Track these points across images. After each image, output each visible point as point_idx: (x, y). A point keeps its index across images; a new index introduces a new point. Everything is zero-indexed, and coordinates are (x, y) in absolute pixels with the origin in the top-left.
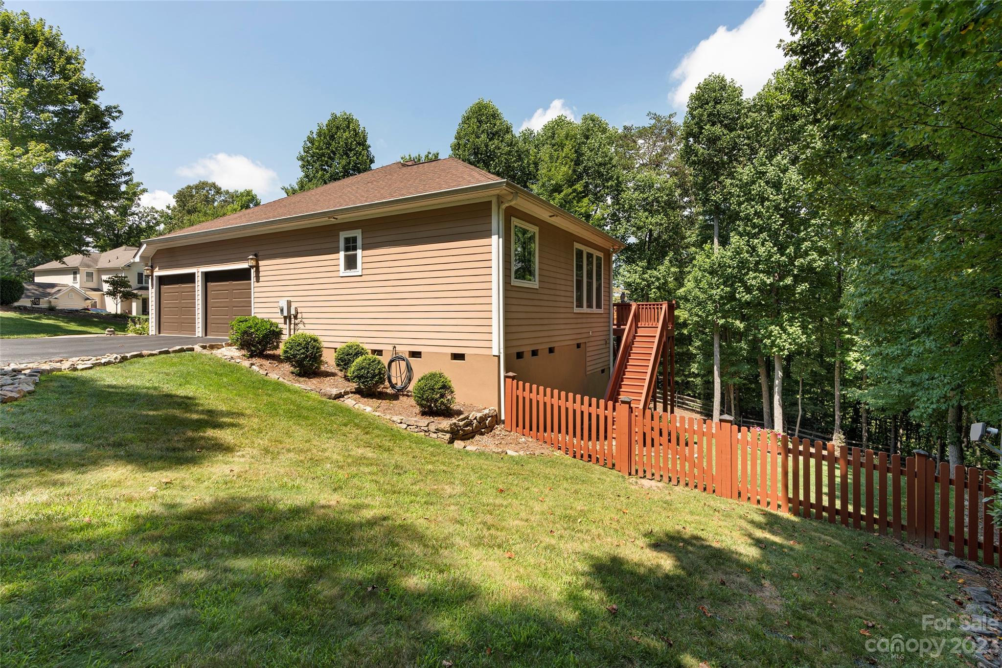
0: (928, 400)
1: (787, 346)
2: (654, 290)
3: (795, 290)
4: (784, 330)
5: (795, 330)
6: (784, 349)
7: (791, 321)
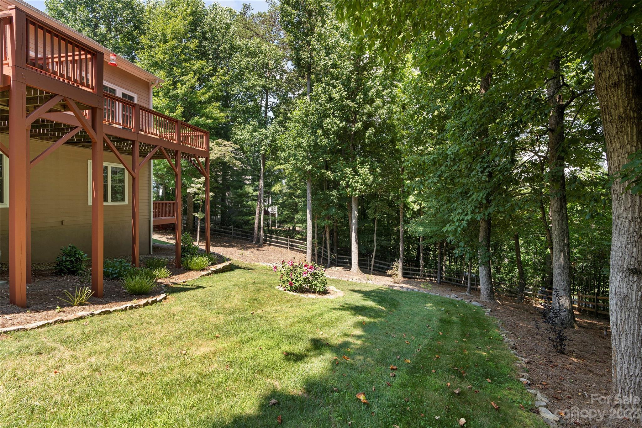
0: (463, 211)
1: (359, 186)
2: (264, 147)
3: (365, 135)
4: (357, 173)
5: (365, 171)
6: (356, 189)
7: (362, 164)
